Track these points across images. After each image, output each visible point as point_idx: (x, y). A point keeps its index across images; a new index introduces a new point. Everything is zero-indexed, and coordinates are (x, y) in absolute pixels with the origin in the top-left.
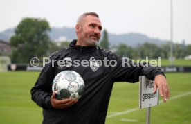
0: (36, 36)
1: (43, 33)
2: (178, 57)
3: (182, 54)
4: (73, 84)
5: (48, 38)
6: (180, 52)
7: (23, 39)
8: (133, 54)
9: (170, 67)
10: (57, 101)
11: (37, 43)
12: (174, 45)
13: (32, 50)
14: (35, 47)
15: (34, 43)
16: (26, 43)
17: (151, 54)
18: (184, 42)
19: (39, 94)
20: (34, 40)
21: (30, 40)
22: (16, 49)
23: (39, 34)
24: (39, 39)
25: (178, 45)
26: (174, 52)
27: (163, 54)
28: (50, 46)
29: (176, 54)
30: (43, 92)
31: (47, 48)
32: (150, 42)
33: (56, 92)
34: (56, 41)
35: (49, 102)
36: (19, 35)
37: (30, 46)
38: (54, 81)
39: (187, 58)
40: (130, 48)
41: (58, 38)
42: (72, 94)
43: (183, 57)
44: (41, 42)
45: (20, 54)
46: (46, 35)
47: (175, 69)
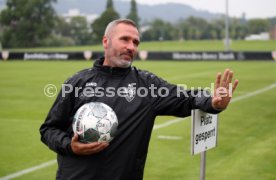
0: (37, 10)
1: (47, 6)
2: (235, 38)
3: (241, 33)
4: (103, 121)
5: (53, 11)
6: (238, 29)
7: (18, 13)
8: (172, 34)
9: (225, 53)
10: (81, 145)
11: (38, 20)
12: (230, 19)
13: (31, 29)
14: (35, 25)
15: (34, 19)
16: (22, 19)
17: (198, 33)
18: (244, 15)
19: (52, 134)
20: (34, 15)
21: (28, 15)
22: (8, 28)
23: (40, 6)
24: (41, 14)
25: (235, 20)
26: (230, 30)
27: (214, 34)
28: (56, 24)
29: (234, 33)
30: (58, 131)
31: (52, 26)
32: (196, 16)
33: (79, 133)
34: (64, 15)
35: (69, 146)
36: (13, 8)
37: (28, 23)
38: (77, 117)
39: (248, 39)
40: (169, 24)
41: (67, 12)
42: (102, 136)
43: (243, 38)
44: (43, 18)
45: (14, 35)
46: (50, 8)
47: (232, 56)
